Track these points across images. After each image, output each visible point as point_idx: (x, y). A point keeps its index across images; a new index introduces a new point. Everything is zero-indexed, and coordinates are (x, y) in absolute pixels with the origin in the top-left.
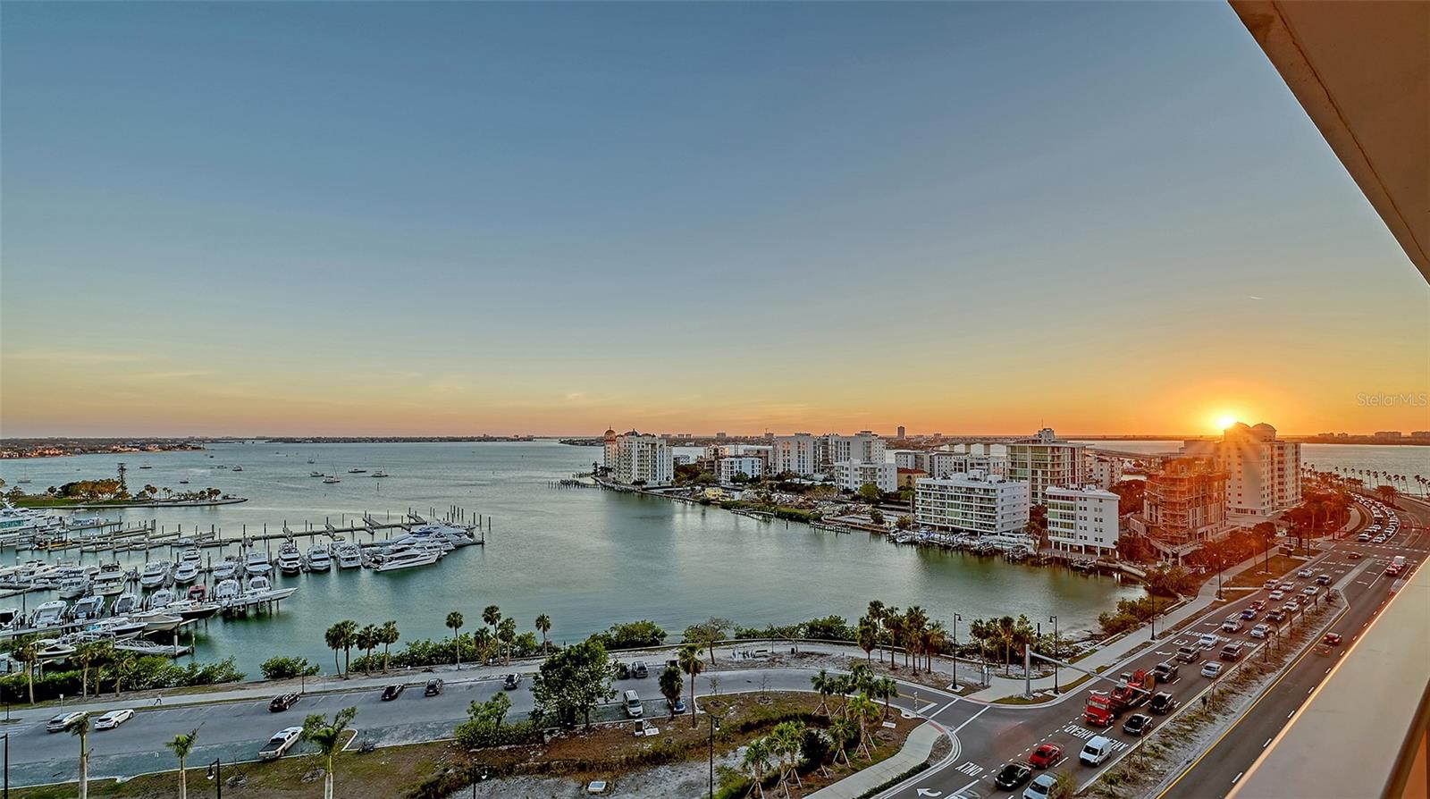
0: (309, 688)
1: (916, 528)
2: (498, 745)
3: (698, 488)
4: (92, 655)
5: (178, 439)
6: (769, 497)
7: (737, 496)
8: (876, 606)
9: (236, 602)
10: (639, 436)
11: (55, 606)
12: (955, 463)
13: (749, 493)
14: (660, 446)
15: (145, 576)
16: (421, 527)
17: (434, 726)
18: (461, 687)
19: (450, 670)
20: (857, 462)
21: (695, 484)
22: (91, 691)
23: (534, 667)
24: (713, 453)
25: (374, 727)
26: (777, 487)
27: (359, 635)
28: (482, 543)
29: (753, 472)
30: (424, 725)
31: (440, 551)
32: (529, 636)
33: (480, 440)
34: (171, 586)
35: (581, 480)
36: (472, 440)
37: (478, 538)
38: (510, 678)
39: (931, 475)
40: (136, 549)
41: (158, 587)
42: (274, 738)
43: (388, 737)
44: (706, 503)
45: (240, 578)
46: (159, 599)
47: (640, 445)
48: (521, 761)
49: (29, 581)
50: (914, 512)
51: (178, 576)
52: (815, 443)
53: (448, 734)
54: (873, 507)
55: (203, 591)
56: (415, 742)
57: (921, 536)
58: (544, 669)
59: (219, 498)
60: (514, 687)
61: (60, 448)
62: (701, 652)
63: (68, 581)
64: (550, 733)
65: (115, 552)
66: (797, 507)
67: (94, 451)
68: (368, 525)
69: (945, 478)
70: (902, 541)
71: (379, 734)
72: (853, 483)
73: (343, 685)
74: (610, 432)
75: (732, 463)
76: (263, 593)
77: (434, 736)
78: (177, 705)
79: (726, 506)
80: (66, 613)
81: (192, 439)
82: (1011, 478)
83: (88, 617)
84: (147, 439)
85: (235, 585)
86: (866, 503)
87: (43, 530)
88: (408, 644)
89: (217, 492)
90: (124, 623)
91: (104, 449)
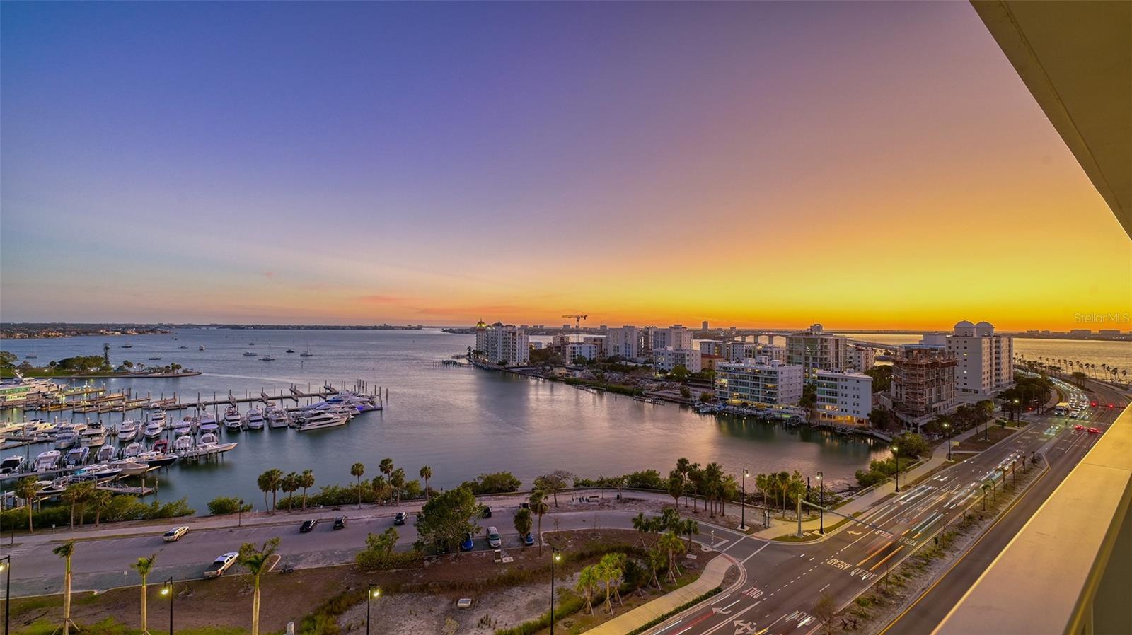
0: (244, 522)
1: (715, 401)
2: (388, 569)
3: (548, 368)
4: (78, 494)
5: (150, 325)
6: (602, 376)
7: (578, 374)
8: (683, 462)
9: (191, 453)
10: (503, 327)
11: (52, 455)
12: (746, 351)
13: (587, 372)
14: (519, 335)
15: (122, 432)
16: (334, 396)
17: (340, 553)
18: (362, 523)
19: (354, 509)
20: (670, 349)
21: (546, 364)
22: (77, 523)
23: (417, 507)
24: (560, 340)
25: (294, 553)
26: (609, 368)
27: (283, 481)
28: (381, 409)
29: (590, 355)
30: (332, 552)
31: (349, 415)
32: (414, 483)
33: (381, 328)
34: (141, 440)
35: (458, 361)
36: (375, 328)
37: (378, 405)
38: (399, 516)
39: (727, 360)
40: (115, 412)
41: (131, 441)
42: (216, 561)
43: (304, 561)
44: (554, 379)
45: (194, 435)
46: (131, 450)
47: (504, 334)
48: (406, 581)
49: (32, 435)
50: (714, 388)
51: (147, 433)
52: (638, 333)
53: (350, 560)
54: (682, 384)
55: (166, 444)
56: (325, 565)
57: (719, 408)
58: (425, 509)
59: (180, 371)
60: (402, 523)
61: (60, 331)
62: (546, 497)
63: (62, 435)
64: (429, 559)
65: (99, 413)
66: (624, 384)
67: (86, 333)
68: (293, 394)
69: (737, 362)
70: (704, 411)
71: (297, 559)
72: (667, 365)
73: (271, 520)
74: (481, 323)
75: (574, 348)
76: (211, 446)
77: (340, 561)
78: (142, 534)
79: (569, 382)
80: (60, 461)
81: (161, 325)
82: (789, 363)
83: (77, 464)
84: (126, 325)
85: (190, 440)
86: (677, 381)
87: (44, 395)
88: (321, 488)
89: (178, 367)
90: (104, 469)
91: (94, 332)
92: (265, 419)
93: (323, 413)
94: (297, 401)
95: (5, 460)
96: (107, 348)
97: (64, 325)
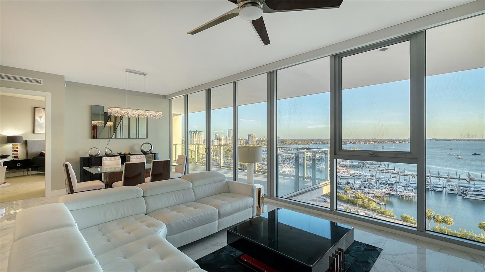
4: (359, 196)
5: (405, 139)
9: (402, 194)
11: (359, 182)
15: (380, 180)
22: (359, 206)
40: (382, 172)
41: (383, 184)
46: (381, 187)
49: (356, 175)
51: (388, 182)
55: (393, 188)
61: (373, 142)
63: (364, 177)
65: (377, 172)
67: (381, 142)
76: (411, 193)
83: (364, 187)
84: (395, 139)
85: (403, 188)
90: (370, 191)
91: (383, 142)
92: (444, 188)
93: (481, 191)
94: (469, 182)
95: (348, 181)
96: (383, 148)
97: (375, 139)
